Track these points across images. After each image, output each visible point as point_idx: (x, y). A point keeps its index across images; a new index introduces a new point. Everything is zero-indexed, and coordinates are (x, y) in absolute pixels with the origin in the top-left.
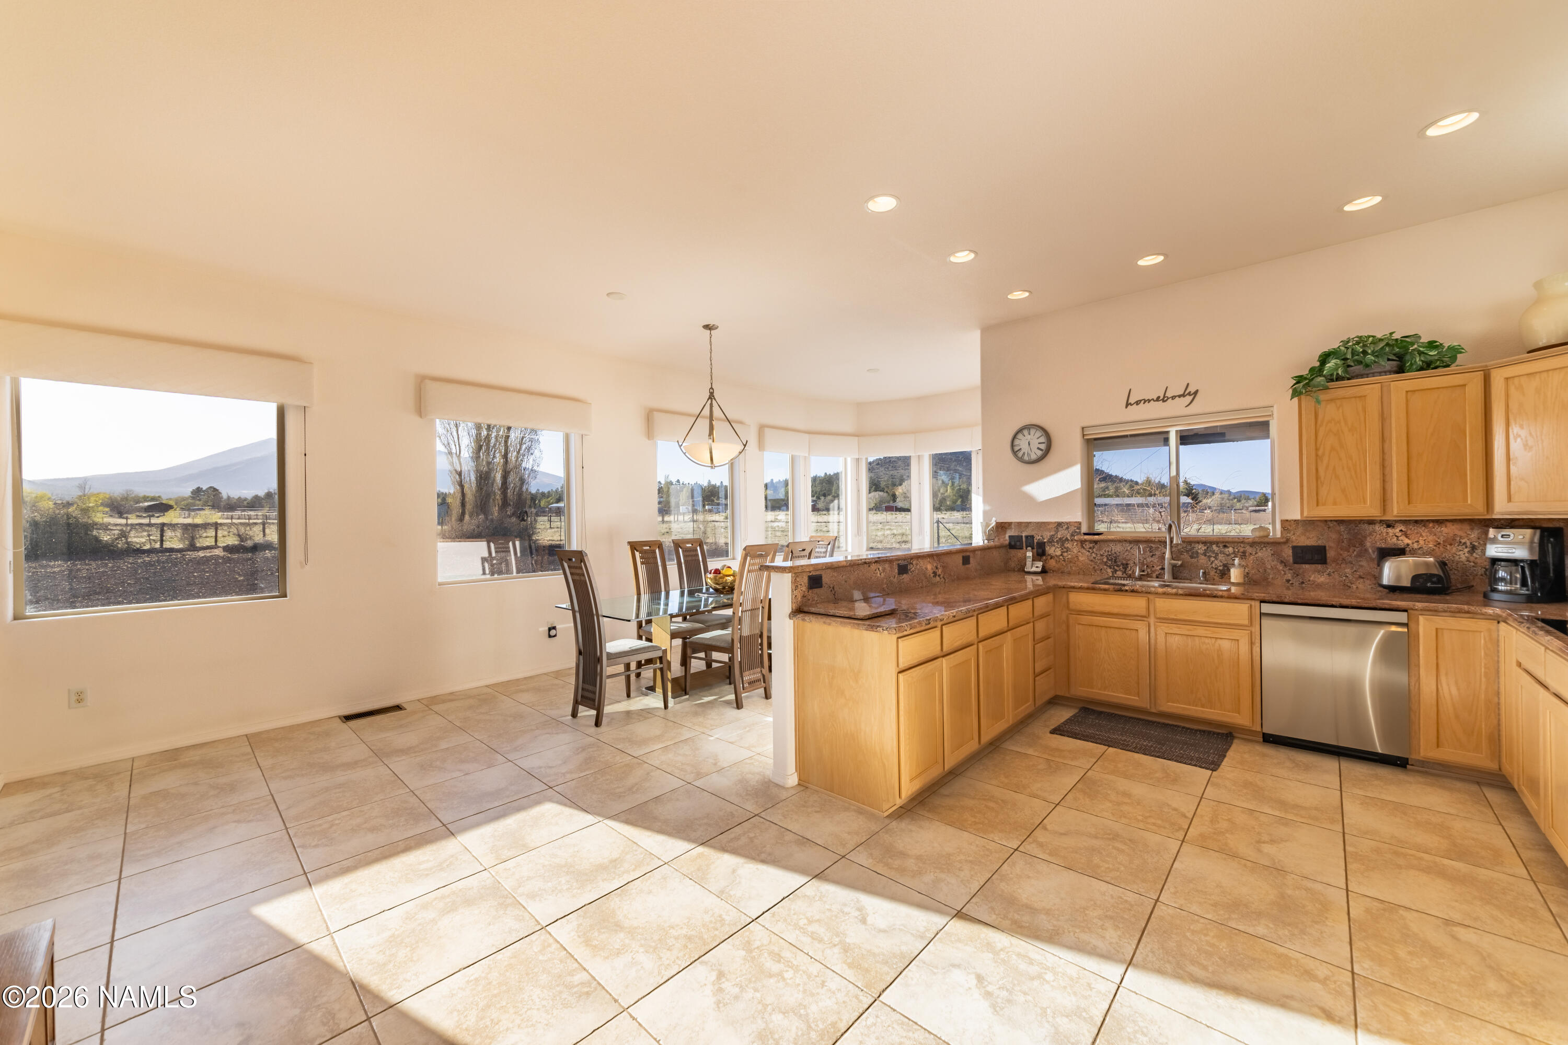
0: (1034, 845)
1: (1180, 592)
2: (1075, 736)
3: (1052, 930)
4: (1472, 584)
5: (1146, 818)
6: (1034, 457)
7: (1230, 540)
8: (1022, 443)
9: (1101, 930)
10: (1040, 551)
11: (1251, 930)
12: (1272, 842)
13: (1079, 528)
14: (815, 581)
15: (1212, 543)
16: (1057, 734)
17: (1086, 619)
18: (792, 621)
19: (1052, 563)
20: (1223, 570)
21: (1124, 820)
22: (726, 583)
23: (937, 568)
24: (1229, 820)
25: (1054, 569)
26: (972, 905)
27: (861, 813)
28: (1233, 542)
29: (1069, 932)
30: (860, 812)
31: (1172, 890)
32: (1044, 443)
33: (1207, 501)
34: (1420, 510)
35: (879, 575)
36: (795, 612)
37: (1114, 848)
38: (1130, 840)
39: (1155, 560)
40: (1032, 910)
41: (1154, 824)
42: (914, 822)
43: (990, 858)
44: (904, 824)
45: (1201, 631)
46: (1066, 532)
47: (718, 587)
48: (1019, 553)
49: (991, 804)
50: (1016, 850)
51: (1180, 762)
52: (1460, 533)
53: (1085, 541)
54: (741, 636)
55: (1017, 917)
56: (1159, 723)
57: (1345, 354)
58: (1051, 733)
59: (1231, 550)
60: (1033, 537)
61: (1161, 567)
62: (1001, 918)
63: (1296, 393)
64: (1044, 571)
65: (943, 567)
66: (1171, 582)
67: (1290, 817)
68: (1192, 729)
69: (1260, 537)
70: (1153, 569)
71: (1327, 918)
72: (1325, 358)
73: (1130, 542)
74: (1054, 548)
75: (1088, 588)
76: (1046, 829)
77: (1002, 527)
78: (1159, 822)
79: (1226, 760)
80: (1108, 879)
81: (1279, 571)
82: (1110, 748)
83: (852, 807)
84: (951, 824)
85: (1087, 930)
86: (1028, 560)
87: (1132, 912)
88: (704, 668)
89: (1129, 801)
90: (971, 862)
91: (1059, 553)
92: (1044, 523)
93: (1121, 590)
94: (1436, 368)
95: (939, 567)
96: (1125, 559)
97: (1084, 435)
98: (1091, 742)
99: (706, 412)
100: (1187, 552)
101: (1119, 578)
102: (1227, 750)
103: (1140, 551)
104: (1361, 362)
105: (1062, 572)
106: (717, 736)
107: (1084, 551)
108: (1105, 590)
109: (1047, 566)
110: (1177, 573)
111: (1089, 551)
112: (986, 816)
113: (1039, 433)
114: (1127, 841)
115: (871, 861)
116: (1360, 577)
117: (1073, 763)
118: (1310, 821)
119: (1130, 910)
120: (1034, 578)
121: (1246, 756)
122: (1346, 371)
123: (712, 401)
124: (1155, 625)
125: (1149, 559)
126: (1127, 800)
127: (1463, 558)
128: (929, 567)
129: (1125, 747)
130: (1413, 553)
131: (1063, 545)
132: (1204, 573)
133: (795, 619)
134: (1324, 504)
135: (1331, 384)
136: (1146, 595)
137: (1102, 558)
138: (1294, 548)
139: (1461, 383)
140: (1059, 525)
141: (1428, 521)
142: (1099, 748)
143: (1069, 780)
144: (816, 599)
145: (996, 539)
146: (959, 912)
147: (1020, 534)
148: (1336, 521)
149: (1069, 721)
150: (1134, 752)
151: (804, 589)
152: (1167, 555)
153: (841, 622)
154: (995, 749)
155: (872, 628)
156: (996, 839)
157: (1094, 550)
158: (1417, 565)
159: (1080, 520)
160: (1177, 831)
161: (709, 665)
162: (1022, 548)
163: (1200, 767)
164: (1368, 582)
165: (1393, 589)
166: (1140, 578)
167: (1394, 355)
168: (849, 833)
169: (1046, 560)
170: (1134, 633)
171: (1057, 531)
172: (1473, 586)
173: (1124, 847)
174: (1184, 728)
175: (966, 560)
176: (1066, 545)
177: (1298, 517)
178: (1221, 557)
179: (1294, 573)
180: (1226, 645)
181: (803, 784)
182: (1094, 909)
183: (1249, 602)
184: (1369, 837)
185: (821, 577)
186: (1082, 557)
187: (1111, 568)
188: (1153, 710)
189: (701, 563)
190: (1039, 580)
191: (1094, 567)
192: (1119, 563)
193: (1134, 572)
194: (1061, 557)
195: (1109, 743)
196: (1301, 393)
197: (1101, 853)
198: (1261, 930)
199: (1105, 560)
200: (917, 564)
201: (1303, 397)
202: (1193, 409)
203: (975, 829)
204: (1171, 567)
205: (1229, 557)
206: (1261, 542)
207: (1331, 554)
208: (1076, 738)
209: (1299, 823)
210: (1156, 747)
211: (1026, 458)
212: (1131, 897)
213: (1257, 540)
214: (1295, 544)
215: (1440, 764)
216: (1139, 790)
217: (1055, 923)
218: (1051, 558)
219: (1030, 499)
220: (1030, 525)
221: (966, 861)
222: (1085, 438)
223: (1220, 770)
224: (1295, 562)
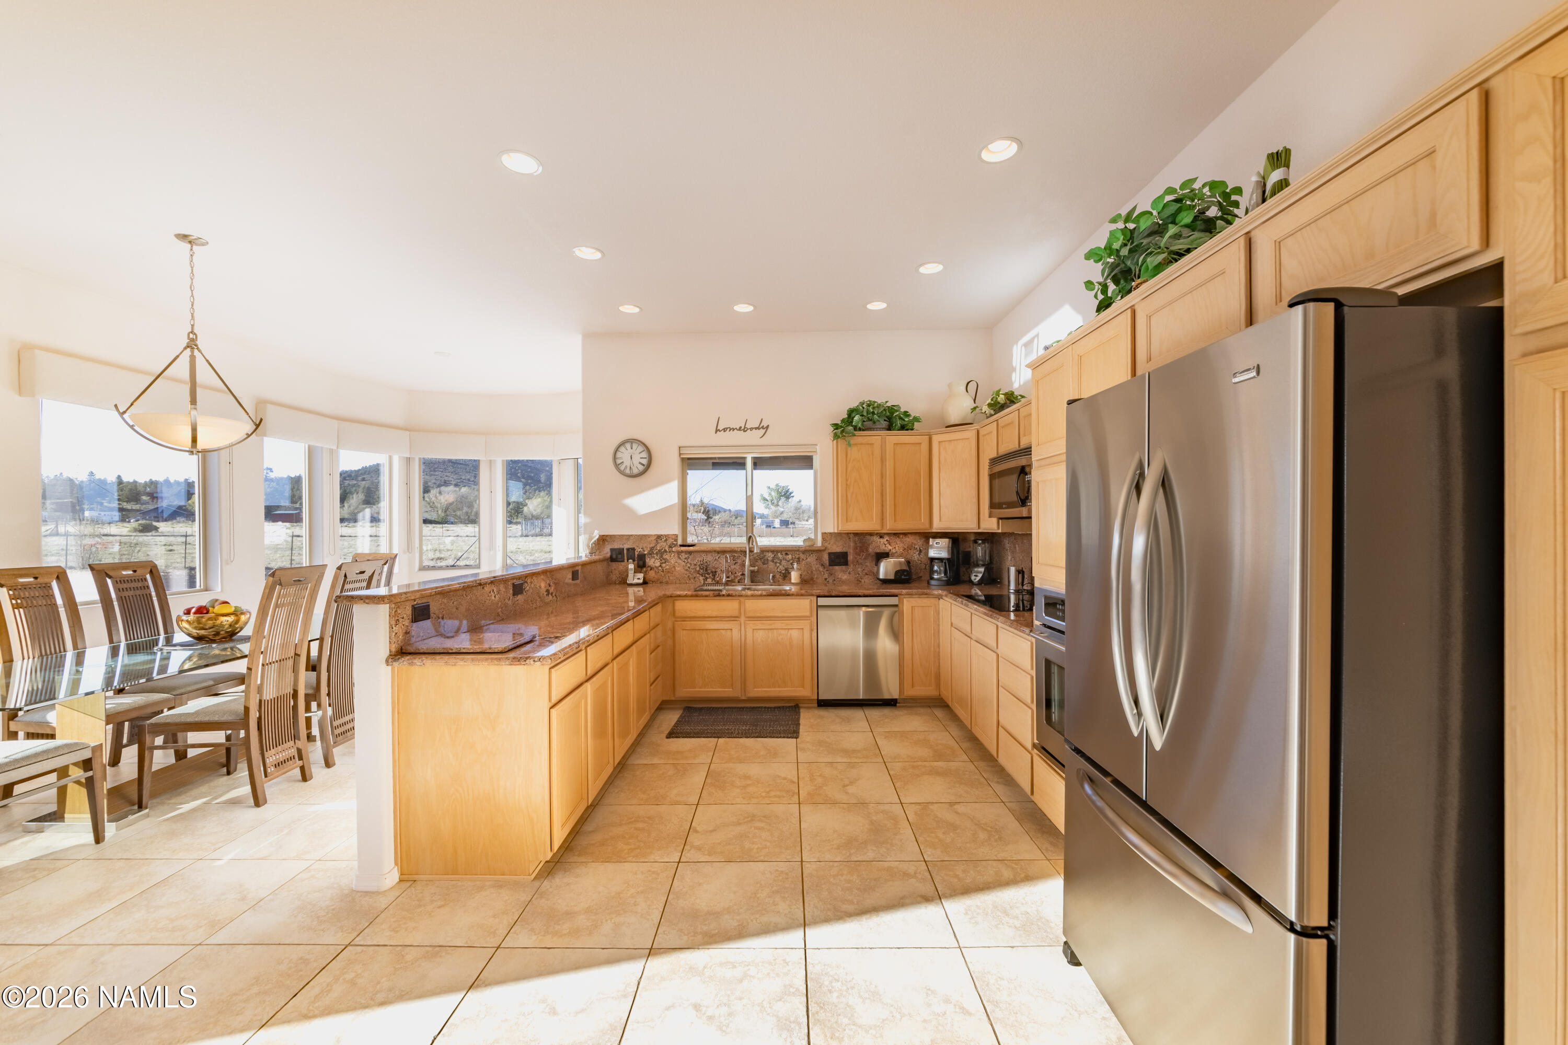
0: (692, 851)
1: (764, 593)
2: (688, 735)
3: (738, 925)
4: (920, 575)
5: (768, 792)
6: (635, 471)
7: (790, 549)
8: (625, 455)
9: (774, 907)
10: (641, 563)
11: (865, 858)
12: (852, 783)
13: (676, 540)
14: (421, 613)
15: (778, 551)
16: (673, 737)
17: (689, 624)
18: (390, 668)
19: (652, 574)
20: (785, 573)
21: (754, 801)
22: (222, 625)
23: (550, 586)
24: (821, 775)
25: (653, 580)
26: (660, 935)
27: (501, 887)
28: (792, 551)
29: (752, 921)
30: (499, 886)
31: (808, 848)
32: (646, 458)
33: (717, 517)
34: (901, 526)
35: (493, 598)
36: (395, 655)
37: (756, 828)
38: (764, 817)
39: (737, 567)
40: (715, 915)
41: (775, 796)
42: (568, 873)
43: (659, 880)
44: (559, 880)
45: (778, 624)
46: (665, 544)
47: (202, 632)
48: (620, 566)
49: (640, 825)
50: (679, 862)
51: (773, 737)
52: (915, 542)
53: (682, 552)
54: (260, 701)
55: (705, 928)
56: (747, 708)
57: (862, 412)
58: (667, 738)
59: (790, 556)
60: (634, 549)
61: (741, 573)
62: (692, 936)
63: (836, 437)
64: (645, 583)
65: (555, 584)
66: (750, 585)
67: (854, 760)
68: (771, 708)
69: (809, 546)
70: (736, 575)
71: (899, 828)
72: (851, 412)
73: (718, 552)
74: (653, 560)
75: (692, 596)
76: (696, 831)
77: (603, 539)
78: (778, 793)
79: (801, 727)
80: (762, 858)
81: (820, 572)
82: (720, 739)
83: (488, 883)
84: (607, 860)
85: (764, 912)
86: (630, 572)
87: (790, 880)
88: (172, 760)
89: (751, 782)
90: (642, 892)
91: (658, 564)
92: (644, 535)
93: (719, 595)
94: (907, 430)
95: (551, 584)
96: (714, 567)
97: (680, 454)
98: (703, 737)
99: (181, 369)
100: (761, 559)
101: (709, 584)
102: (798, 719)
103: (727, 561)
104: (871, 420)
105: (661, 583)
106: (230, 856)
107: (681, 561)
108: (706, 596)
109: (648, 577)
110: (755, 578)
111: (684, 562)
112: (639, 838)
113: (641, 448)
114: (762, 818)
115: (534, 937)
116: (866, 574)
117: (696, 761)
118: (865, 761)
119: (787, 878)
120: (636, 589)
121: (812, 720)
122: (862, 425)
123: (192, 352)
124: (744, 623)
125: (733, 567)
126: (749, 782)
127: (916, 559)
128: (543, 585)
129: (730, 735)
130: (893, 556)
131: (662, 556)
132: (773, 577)
133: (396, 664)
134: (850, 522)
135: (856, 433)
136: (738, 598)
137: (695, 567)
138: (830, 554)
139: (919, 442)
140: (659, 537)
141: (900, 533)
142: (712, 741)
143: (698, 778)
144: (421, 635)
145: (597, 553)
146: (651, 949)
147: (621, 547)
148: (853, 533)
149: (679, 722)
150: (738, 737)
151: (407, 623)
152: (747, 563)
153: (473, 660)
154: (622, 767)
155: (519, 661)
156: (658, 859)
157: (689, 560)
158: (895, 563)
159: (676, 533)
160: (793, 796)
161: (181, 755)
162: (623, 561)
163: (788, 737)
164: (870, 577)
165: (885, 582)
166: (727, 584)
167: (887, 417)
168: (494, 916)
169: (646, 572)
170: (729, 632)
171: (657, 543)
172: (921, 577)
173: (762, 825)
174: (765, 707)
175: (575, 575)
176: (664, 557)
177: (832, 531)
178: (784, 562)
179: (829, 573)
180: (795, 634)
181: (408, 878)
182: (762, 890)
183: (810, 597)
184: (897, 760)
185: (429, 606)
186: (678, 567)
187: (702, 576)
188: (743, 698)
189: (155, 599)
190: (640, 591)
191: (689, 576)
192: (709, 571)
193: (721, 579)
194: (660, 568)
195: (718, 735)
196: (839, 437)
197: (748, 837)
198: (870, 855)
199: (698, 569)
200: (531, 583)
201: (839, 439)
202: (764, 441)
203: (633, 857)
204: (749, 573)
205: (789, 563)
206: (809, 551)
207: (850, 558)
208: (690, 737)
209: (861, 764)
210: (752, 729)
211: (628, 471)
212: (783, 867)
213: (807, 548)
214: (830, 551)
215: (911, 699)
216: (754, 770)
217: (738, 918)
218: (651, 569)
219: (630, 511)
220: (631, 538)
221: (638, 893)
222: (682, 456)
223: (800, 736)
224: (830, 565)
